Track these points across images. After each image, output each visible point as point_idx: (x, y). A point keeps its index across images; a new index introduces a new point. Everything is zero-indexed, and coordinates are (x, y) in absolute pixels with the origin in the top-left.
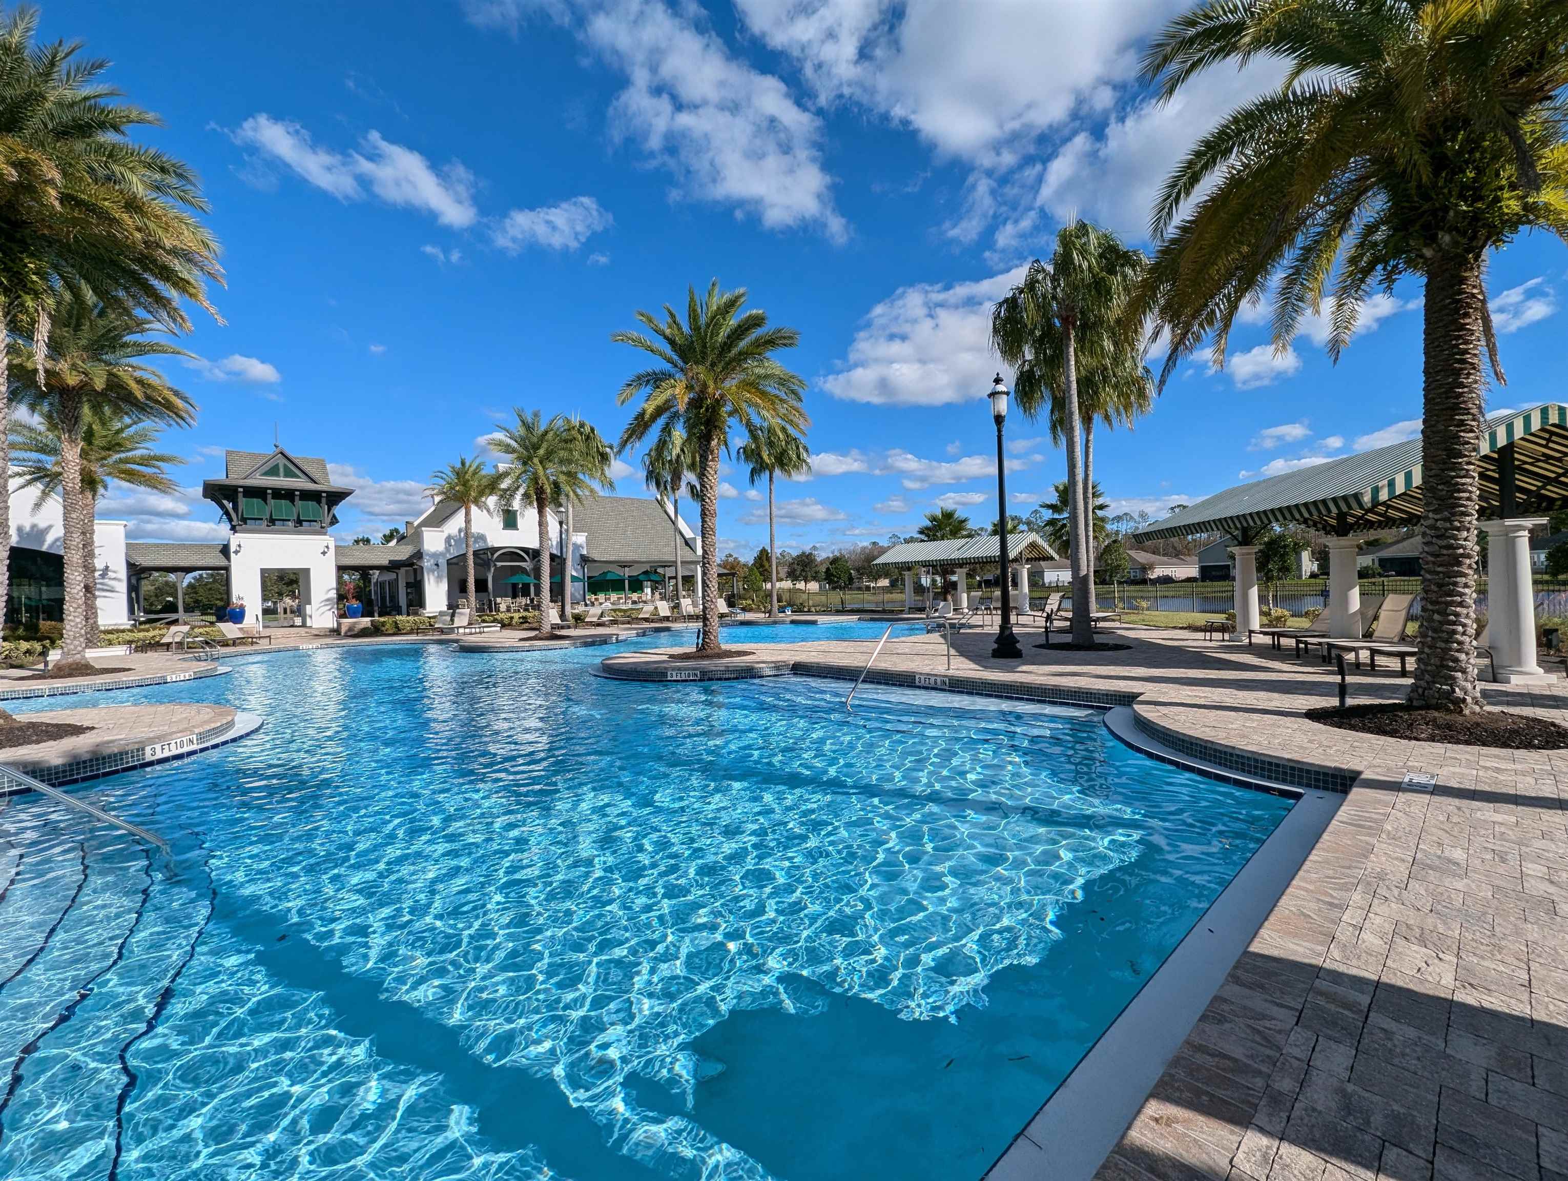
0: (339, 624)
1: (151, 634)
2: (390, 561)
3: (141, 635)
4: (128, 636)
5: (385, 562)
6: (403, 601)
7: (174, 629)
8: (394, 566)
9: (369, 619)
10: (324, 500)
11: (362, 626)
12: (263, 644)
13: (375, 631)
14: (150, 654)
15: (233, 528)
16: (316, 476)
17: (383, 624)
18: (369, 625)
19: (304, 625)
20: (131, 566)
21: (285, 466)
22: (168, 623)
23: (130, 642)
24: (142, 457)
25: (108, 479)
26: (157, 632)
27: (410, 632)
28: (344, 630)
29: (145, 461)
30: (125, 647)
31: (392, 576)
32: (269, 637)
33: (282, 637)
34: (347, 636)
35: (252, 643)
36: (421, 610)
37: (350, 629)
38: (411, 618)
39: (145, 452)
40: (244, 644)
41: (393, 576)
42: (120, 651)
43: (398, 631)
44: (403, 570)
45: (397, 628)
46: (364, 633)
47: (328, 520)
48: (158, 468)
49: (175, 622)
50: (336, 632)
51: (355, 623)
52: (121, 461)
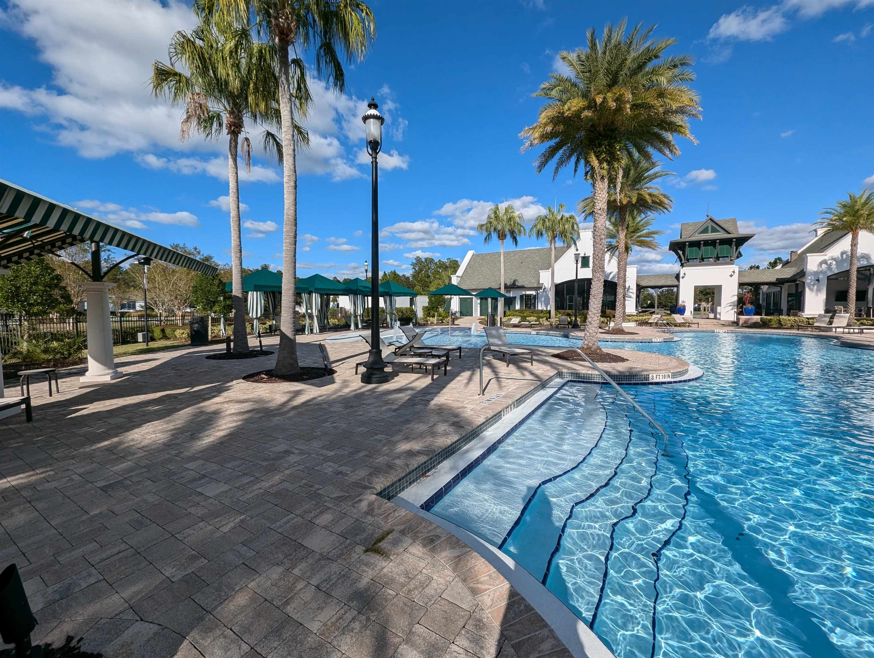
0: (738, 319)
1: (644, 318)
2: (777, 279)
3: (641, 318)
4: (636, 318)
5: (773, 279)
6: (784, 306)
7: (654, 316)
8: (780, 282)
9: (759, 317)
10: (734, 243)
11: (753, 321)
12: (694, 327)
13: (764, 325)
14: (644, 327)
15: (682, 265)
16: (730, 229)
17: (770, 321)
18: (759, 321)
19: (715, 318)
20: (638, 285)
21: (712, 226)
22: (651, 313)
23: (636, 321)
24: (646, 233)
25: (632, 246)
26: (647, 317)
27: (792, 327)
28: (741, 322)
29: (648, 235)
30: (634, 323)
31: (777, 289)
32: (698, 323)
33: (705, 324)
34: (743, 327)
35: (689, 326)
36: (800, 313)
37: (745, 322)
38: (792, 318)
39: (647, 231)
40: (685, 326)
41: (779, 289)
42: (632, 324)
43: (780, 326)
44: (786, 285)
45: (781, 324)
46: (755, 325)
47: (735, 255)
48: (653, 237)
49: (653, 313)
50: (736, 323)
51: (749, 319)
52: (638, 237)
